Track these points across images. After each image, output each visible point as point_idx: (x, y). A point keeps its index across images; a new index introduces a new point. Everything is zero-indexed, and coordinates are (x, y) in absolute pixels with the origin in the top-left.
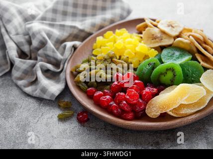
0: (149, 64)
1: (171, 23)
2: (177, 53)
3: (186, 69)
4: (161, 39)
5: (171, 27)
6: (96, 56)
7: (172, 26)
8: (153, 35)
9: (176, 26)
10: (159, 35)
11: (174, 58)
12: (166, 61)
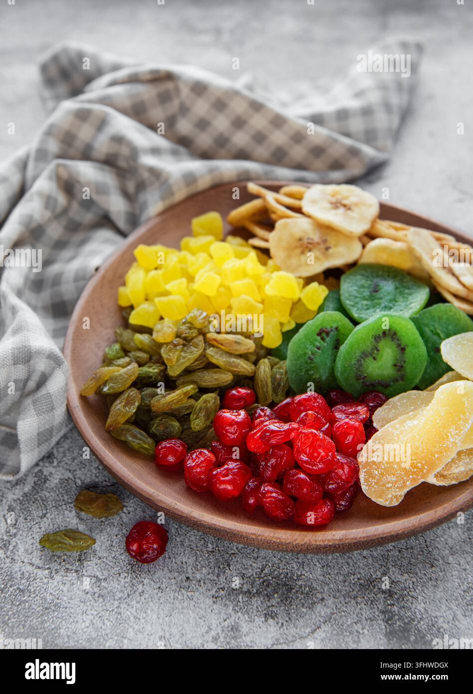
0: (319, 334)
1: (339, 197)
2: (388, 287)
3: (429, 332)
4: (327, 249)
5: (341, 210)
6: (148, 331)
7: (345, 206)
8: (300, 240)
9: (356, 205)
10: (316, 237)
11: (384, 303)
12: (363, 316)
